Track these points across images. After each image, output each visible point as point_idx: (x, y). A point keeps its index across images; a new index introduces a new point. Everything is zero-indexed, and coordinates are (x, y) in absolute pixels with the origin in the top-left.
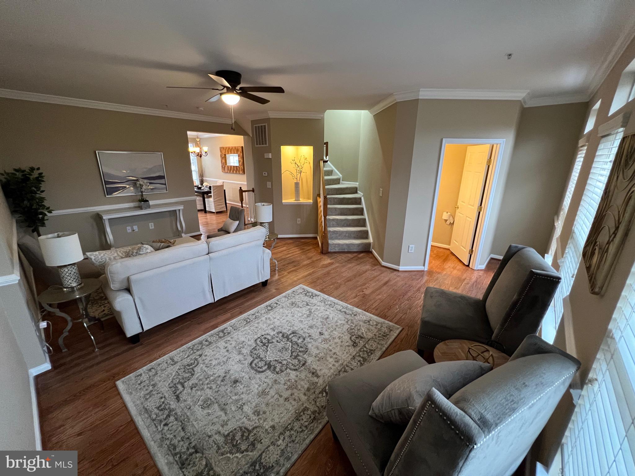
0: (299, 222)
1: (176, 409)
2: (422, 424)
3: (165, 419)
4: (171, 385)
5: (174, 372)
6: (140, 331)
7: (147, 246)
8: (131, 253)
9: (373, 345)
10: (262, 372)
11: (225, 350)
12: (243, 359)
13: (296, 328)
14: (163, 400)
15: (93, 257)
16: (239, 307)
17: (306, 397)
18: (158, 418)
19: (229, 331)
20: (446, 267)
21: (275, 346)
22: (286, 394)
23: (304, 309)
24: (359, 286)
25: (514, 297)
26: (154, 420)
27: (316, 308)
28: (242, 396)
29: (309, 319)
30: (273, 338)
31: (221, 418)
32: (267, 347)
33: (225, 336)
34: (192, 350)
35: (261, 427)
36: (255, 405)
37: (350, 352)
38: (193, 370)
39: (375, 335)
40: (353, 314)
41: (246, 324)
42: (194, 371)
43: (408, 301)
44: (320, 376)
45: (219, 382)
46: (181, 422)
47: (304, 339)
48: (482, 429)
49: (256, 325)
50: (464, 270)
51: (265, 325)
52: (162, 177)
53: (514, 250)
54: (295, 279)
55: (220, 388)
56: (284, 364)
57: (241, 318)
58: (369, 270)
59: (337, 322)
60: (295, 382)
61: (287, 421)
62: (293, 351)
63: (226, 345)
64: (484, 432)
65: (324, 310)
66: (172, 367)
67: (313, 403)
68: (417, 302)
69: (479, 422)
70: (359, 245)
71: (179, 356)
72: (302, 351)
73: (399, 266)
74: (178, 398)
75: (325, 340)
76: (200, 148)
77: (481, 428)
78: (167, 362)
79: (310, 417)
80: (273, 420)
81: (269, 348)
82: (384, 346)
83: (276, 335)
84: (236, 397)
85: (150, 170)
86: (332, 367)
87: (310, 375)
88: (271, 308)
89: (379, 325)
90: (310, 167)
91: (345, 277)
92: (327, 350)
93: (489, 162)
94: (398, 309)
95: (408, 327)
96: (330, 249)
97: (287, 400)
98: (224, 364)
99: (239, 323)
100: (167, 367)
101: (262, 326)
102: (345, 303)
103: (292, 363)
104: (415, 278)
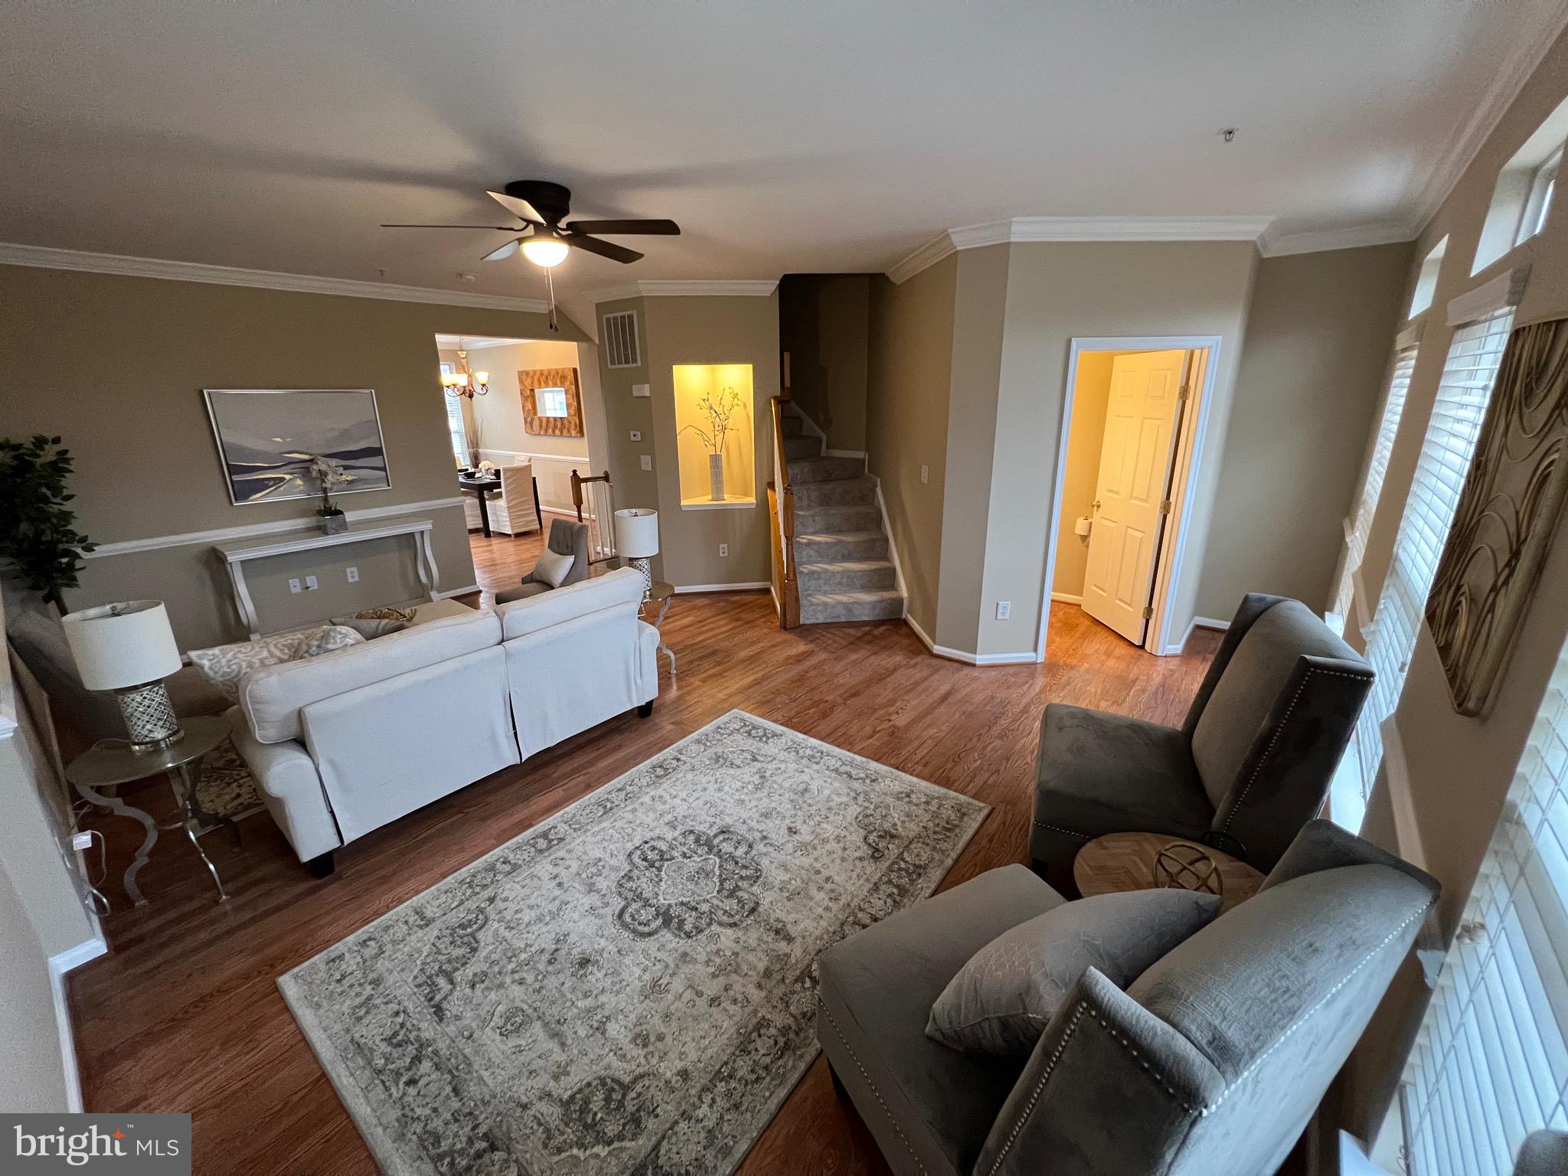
0: (724, 553)
1: (434, 1040)
2: (1064, 1056)
3: (409, 1069)
4: (420, 980)
5: (425, 945)
6: (338, 845)
7: (344, 629)
8: (304, 648)
9: (922, 853)
10: (650, 934)
11: (554, 883)
12: (599, 903)
13: (729, 821)
14: (400, 1020)
15: (206, 663)
16: (584, 772)
17: (763, 994)
18: (389, 1067)
19: (561, 836)
20: (1089, 652)
21: (679, 868)
22: (713, 988)
23: (746, 769)
24: (879, 709)
25: (1264, 723)
26: (379, 1072)
27: (778, 766)
28: (603, 999)
29: (759, 794)
30: (672, 848)
31: (550, 1058)
32: (659, 870)
33: (551, 847)
34: (471, 887)
35: (654, 1075)
36: (635, 1020)
37: (865, 874)
38: (475, 938)
39: (924, 827)
40: (867, 776)
41: (603, 815)
42: (477, 942)
43: (1001, 738)
44: (794, 939)
45: (541, 967)
46: (450, 1072)
47: (751, 846)
48: (1218, 1068)
49: (630, 816)
50: (1132, 657)
51: (652, 815)
52: (376, 452)
53: (1256, 607)
54: (721, 695)
55: (545, 982)
56: (704, 913)
57: (589, 799)
58: (901, 667)
59: (829, 799)
60: (733, 957)
61: (718, 1055)
62: (724, 876)
63: (555, 871)
64: (1223, 1074)
65: (797, 770)
66: (420, 933)
67: (780, 1006)
68: (1024, 740)
69: (1209, 1051)
70: (874, 605)
71: (437, 903)
72: (747, 878)
73: (975, 653)
74: (439, 1011)
75: (804, 848)
76: (469, 376)
77: (1217, 1064)
78: (406, 922)
79: (776, 1043)
80: (682, 1055)
81: (663, 873)
82: (948, 855)
83: (681, 839)
84: (589, 1002)
85: (344, 435)
86: (824, 914)
87: (770, 937)
88: (663, 772)
89: (935, 802)
90: (748, 417)
91: (843, 685)
92: (808, 870)
93: (1184, 393)
94: (979, 762)
95: (1004, 805)
96: (806, 617)
97: (716, 1003)
98: (554, 918)
99: (584, 813)
100: (409, 934)
101: (644, 817)
102: (848, 750)
103: (723, 909)
104: (1015, 683)
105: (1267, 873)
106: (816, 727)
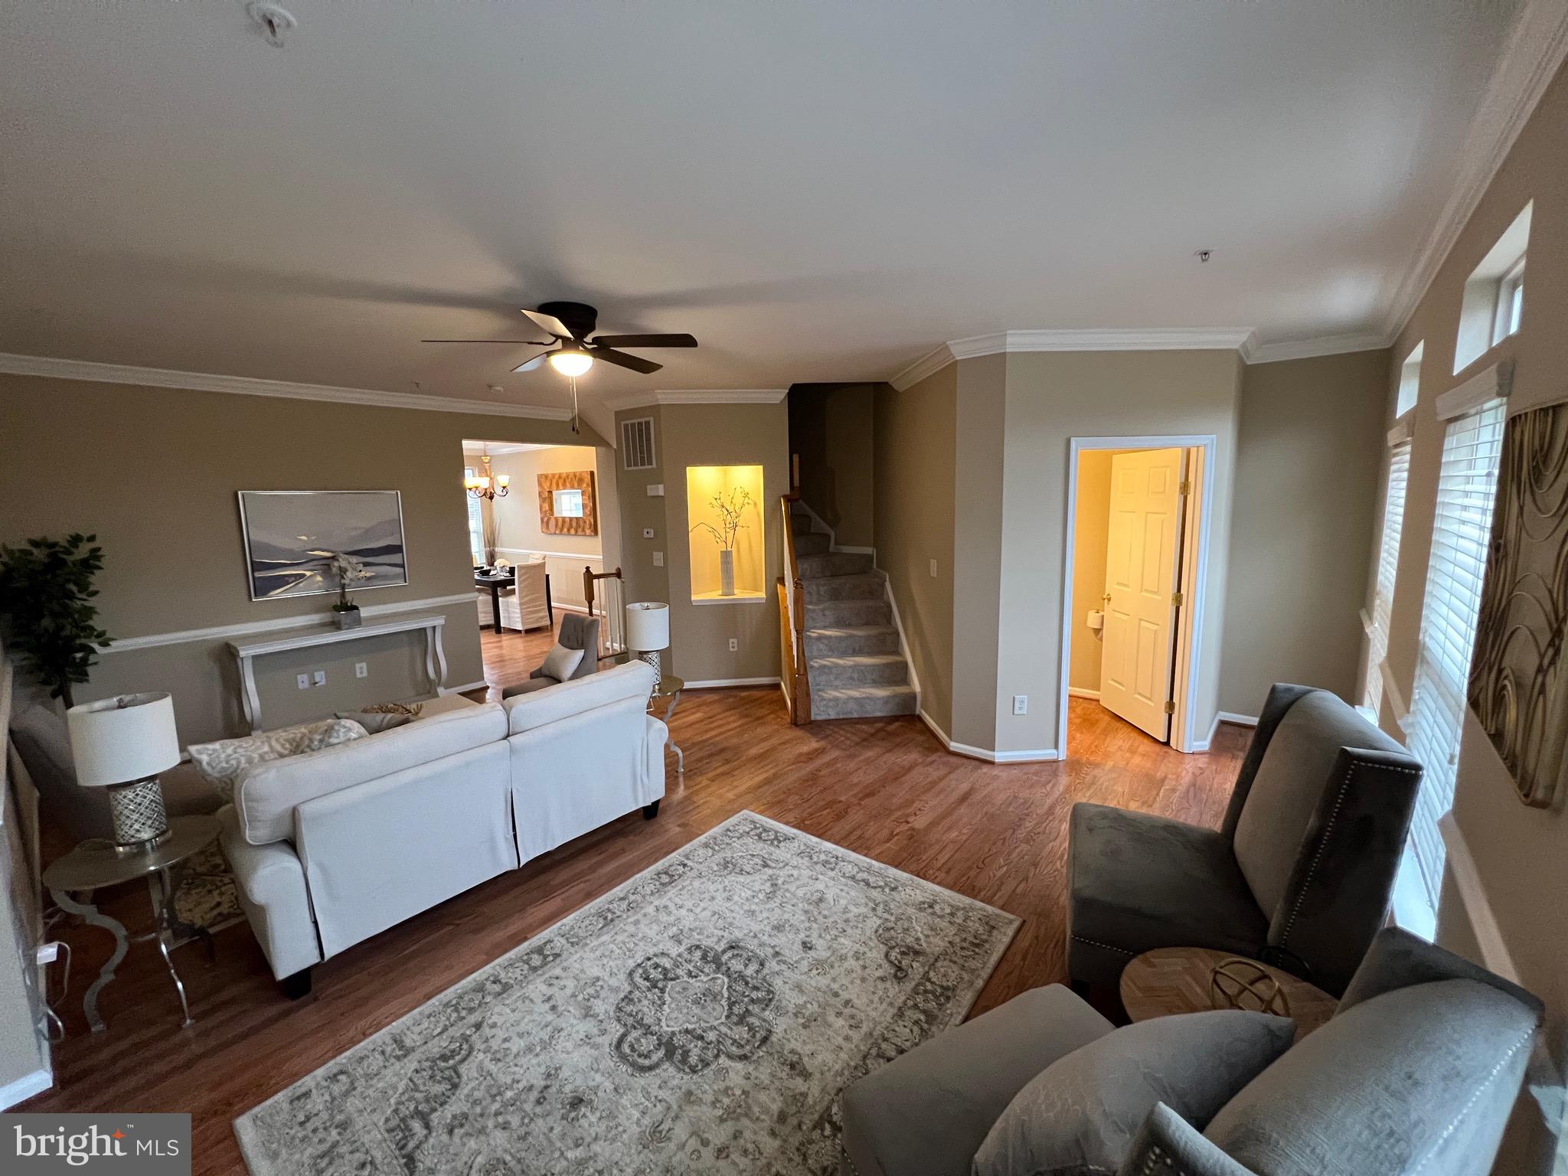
0: (733, 647)
4: (393, 1123)
5: (402, 1080)
6: (314, 959)
7: (348, 723)
8: (306, 742)
9: (947, 973)
10: (651, 1068)
11: (547, 1006)
12: (595, 1031)
13: (738, 934)
14: (365, 1172)
15: (205, 758)
16: (584, 879)
17: (777, 1143)
19: (557, 951)
20: (1113, 749)
21: (684, 989)
22: (721, 1135)
23: (757, 877)
24: (896, 810)
27: (790, 872)
28: (596, 1148)
29: (771, 905)
30: (677, 965)
32: (662, 991)
33: (546, 964)
34: (456, 1010)
37: (888, 997)
38: (456, 1072)
39: (950, 942)
40: (886, 885)
41: (603, 927)
42: (459, 1076)
43: (1027, 842)
44: (810, 1074)
45: (528, 1107)
47: (762, 964)
49: (631, 929)
50: (1158, 755)
51: (655, 927)
52: (398, 549)
54: (730, 796)
55: (533, 1126)
56: (711, 1042)
57: (589, 909)
58: (917, 765)
59: (846, 910)
60: (743, 1097)
62: (733, 999)
63: (549, 992)
65: (811, 877)
66: (398, 1065)
67: (797, 1159)
68: (1051, 844)
70: (886, 700)
71: (418, 1029)
72: (758, 1001)
73: (994, 750)
74: (410, 1163)
75: (819, 965)
76: (491, 479)
78: (383, 1053)
81: (666, 995)
82: (979, 975)
83: (686, 955)
84: (580, 1152)
85: (368, 533)
86: (844, 1044)
87: (784, 1073)
88: (670, 878)
89: (960, 914)
90: (758, 514)
91: (856, 785)
92: (825, 992)
93: (1185, 488)
94: (1005, 868)
95: (1035, 917)
96: (818, 713)
97: (724, 1155)
98: (545, 1049)
99: (583, 925)
100: (385, 1067)
101: (647, 930)
102: (865, 856)
103: (731, 1039)
104: (1038, 782)
105: (1338, 995)
106: (830, 829)
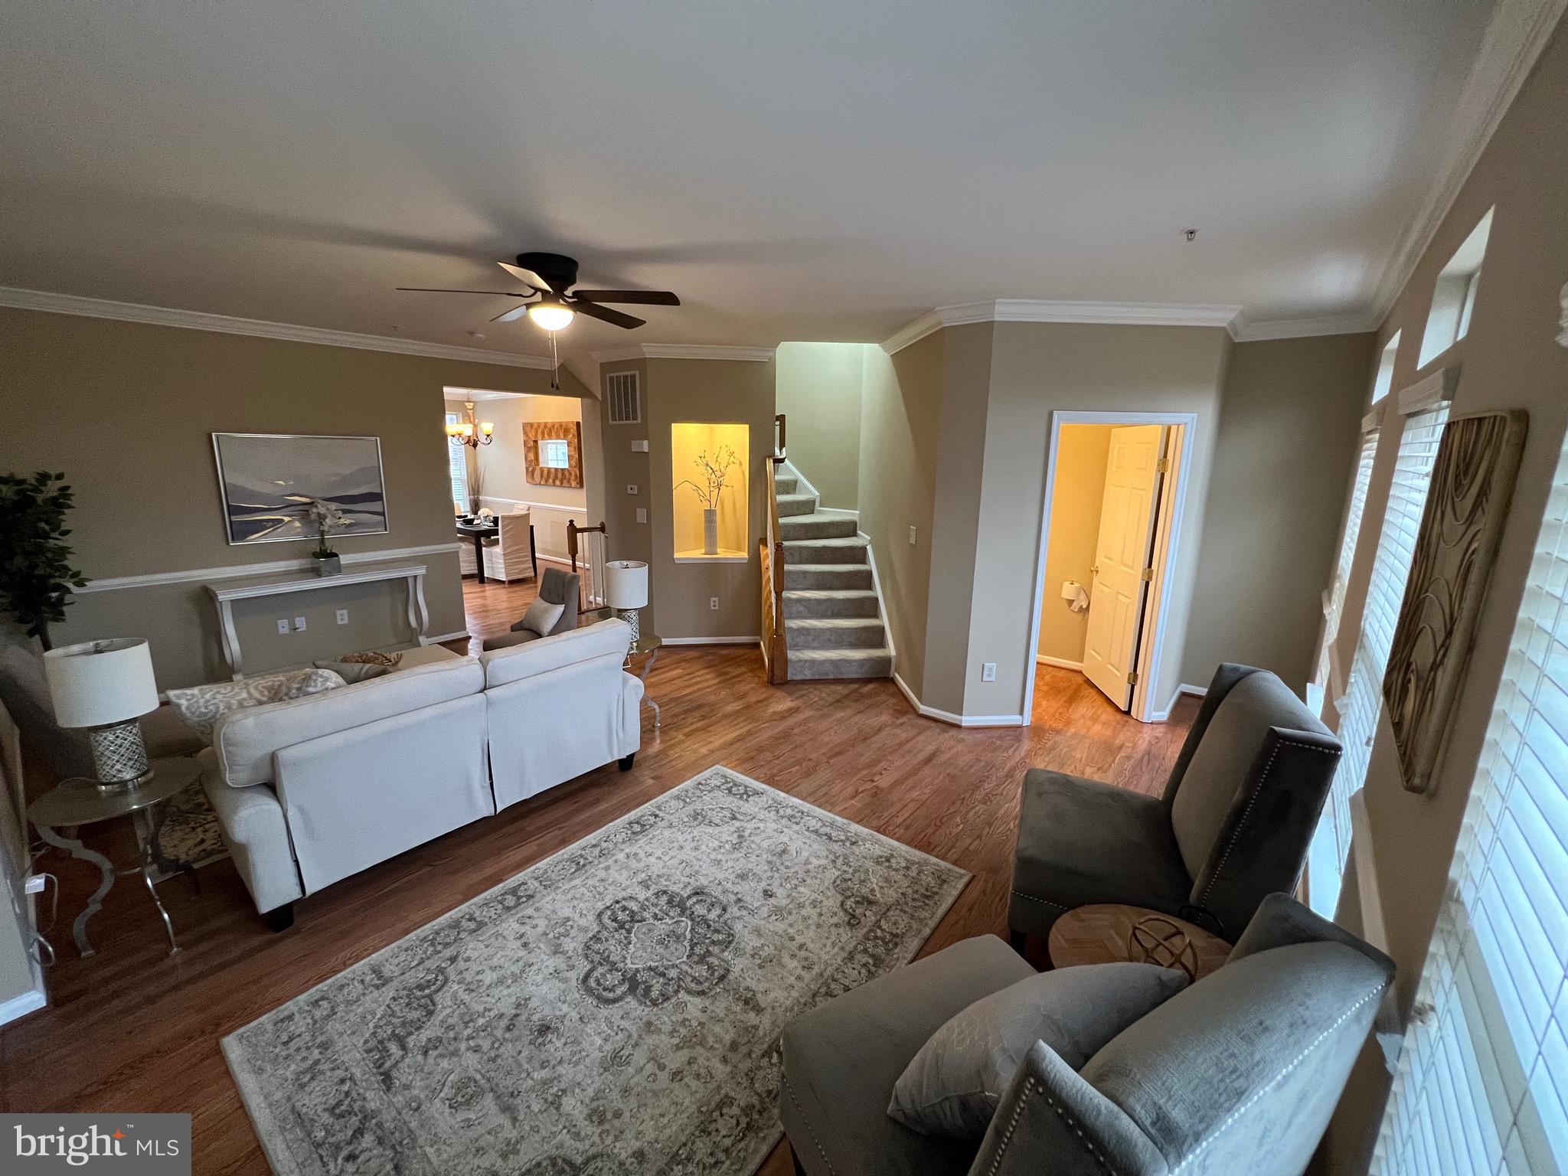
0: (714, 606)
1: (380, 1112)
3: (350, 1143)
4: (370, 1045)
5: (380, 1006)
6: (296, 894)
7: (326, 672)
8: (284, 689)
9: (900, 921)
10: (614, 1001)
11: (519, 943)
12: (563, 966)
13: (704, 881)
14: (346, 1087)
15: (184, 703)
16: (560, 826)
17: (728, 1069)
18: (329, 1140)
19: (530, 892)
21: (649, 930)
22: (676, 1061)
23: (725, 828)
24: (862, 769)
25: (1237, 794)
26: (318, 1145)
27: (758, 825)
28: (560, 1070)
29: (737, 855)
30: (643, 908)
31: (500, 1135)
32: (629, 932)
33: (520, 904)
34: (433, 945)
35: (608, 1156)
36: (592, 1094)
37: (840, 941)
38: (432, 1001)
39: (903, 894)
40: (847, 839)
41: (575, 871)
42: (434, 1004)
43: (985, 803)
44: (763, 1010)
45: (498, 1033)
46: (393, 1147)
47: (724, 909)
48: (1161, 1150)
49: (602, 874)
50: (1118, 723)
51: (625, 873)
52: (376, 497)
53: (1231, 676)
54: (704, 751)
55: (502, 1049)
56: (672, 979)
57: (563, 855)
58: (887, 726)
59: (807, 862)
60: (699, 1028)
61: (676, 1136)
62: (695, 941)
63: (522, 930)
64: (1166, 1157)
65: (776, 830)
66: (376, 994)
67: (745, 1083)
68: (1007, 805)
69: (1153, 1131)
70: (862, 662)
71: (396, 961)
72: (719, 943)
73: (961, 715)
74: (387, 1080)
75: (779, 912)
76: (475, 426)
77: (1160, 1146)
78: (362, 981)
79: (738, 1123)
80: (639, 1135)
81: (632, 935)
83: (653, 900)
84: (544, 1074)
85: (347, 480)
86: (795, 983)
87: (738, 1008)
88: (641, 828)
89: (914, 868)
90: (743, 473)
91: (827, 743)
92: (782, 936)
93: (1163, 465)
94: (961, 826)
95: (984, 873)
96: (792, 674)
97: (679, 1078)
98: (516, 981)
99: (556, 869)
100: (364, 994)
101: (616, 875)
102: (829, 811)
103: (691, 976)
104: (1000, 746)
105: (1233, 944)
106: (797, 786)
